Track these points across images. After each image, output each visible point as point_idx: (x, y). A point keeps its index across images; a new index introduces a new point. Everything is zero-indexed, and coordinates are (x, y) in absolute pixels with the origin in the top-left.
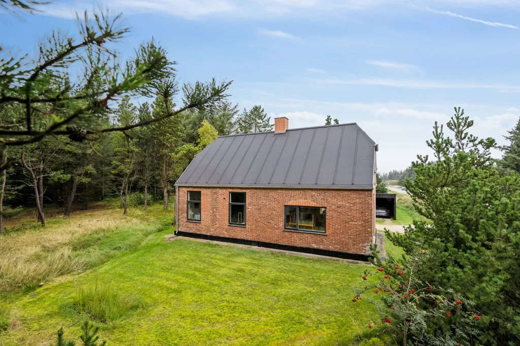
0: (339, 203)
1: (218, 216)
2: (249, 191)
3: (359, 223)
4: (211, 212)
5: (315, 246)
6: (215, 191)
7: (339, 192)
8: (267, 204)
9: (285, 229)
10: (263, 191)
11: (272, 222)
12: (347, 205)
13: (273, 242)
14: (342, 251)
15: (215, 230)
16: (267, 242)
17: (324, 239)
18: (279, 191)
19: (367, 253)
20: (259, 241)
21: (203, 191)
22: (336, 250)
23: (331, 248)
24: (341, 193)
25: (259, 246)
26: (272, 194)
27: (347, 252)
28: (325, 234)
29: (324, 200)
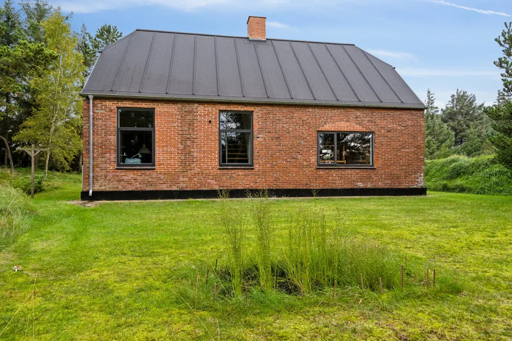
0: (389, 126)
1: (195, 154)
2: (259, 108)
3: (411, 150)
4: (181, 147)
5: (361, 185)
6: (188, 107)
7: (389, 112)
8: (291, 129)
9: (319, 165)
10: (285, 110)
11: (299, 156)
12: (399, 128)
13: (301, 187)
14: (393, 187)
15: (190, 179)
16: (291, 188)
17: (372, 174)
18: (310, 110)
19: (420, 185)
20: (278, 188)
21: (159, 109)
22: (386, 187)
23: (380, 185)
24: (391, 113)
25: (278, 197)
26: (298, 114)
27: (398, 187)
28: (373, 167)
29: (371, 121)
